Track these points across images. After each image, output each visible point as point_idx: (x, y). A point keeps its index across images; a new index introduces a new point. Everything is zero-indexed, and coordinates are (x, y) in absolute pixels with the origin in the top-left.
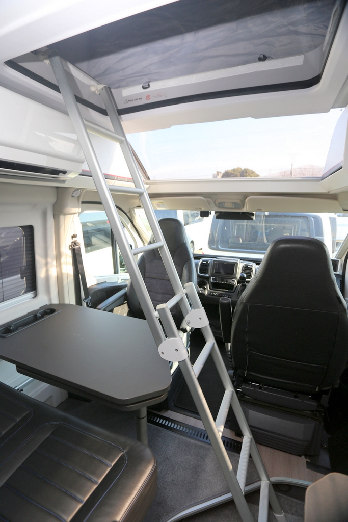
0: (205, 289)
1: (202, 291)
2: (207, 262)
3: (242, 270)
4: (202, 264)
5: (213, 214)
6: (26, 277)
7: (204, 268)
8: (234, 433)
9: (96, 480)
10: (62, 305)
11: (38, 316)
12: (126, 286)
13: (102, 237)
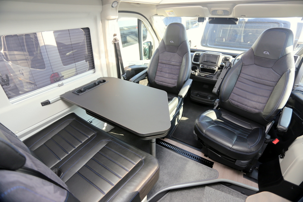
0: (196, 72)
1: (194, 73)
2: (199, 54)
3: (223, 60)
4: (196, 56)
5: (207, 20)
6: (89, 61)
7: (197, 58)
8: (204, 155)
9: (128, 169)
10: (110, 78)
11: (96, 84)
12: (147, 68)
13: (134, 37)
